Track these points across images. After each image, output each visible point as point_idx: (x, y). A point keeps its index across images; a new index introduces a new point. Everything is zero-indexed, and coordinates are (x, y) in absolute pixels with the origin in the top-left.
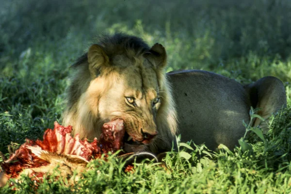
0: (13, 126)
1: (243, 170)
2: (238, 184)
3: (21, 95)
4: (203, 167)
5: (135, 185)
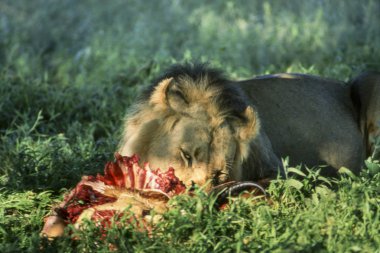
0: (70, 152)
1: (373, 200)
2: (367, 220)
3: (78, 110)
4: (319, 198)
5: (231, 226)
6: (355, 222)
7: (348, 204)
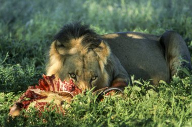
0: (23, 73)
1: (177, 97)
2: (174, 107)
3: (27, 52)
4: (149, 96)
5: (105, 110)
6: (168, 108)
7: (164, 99)
